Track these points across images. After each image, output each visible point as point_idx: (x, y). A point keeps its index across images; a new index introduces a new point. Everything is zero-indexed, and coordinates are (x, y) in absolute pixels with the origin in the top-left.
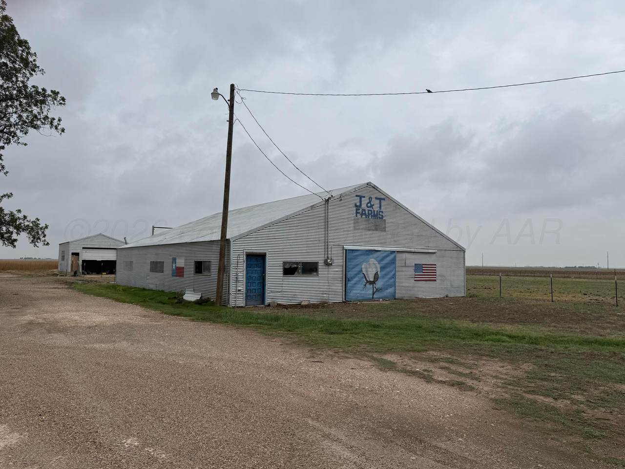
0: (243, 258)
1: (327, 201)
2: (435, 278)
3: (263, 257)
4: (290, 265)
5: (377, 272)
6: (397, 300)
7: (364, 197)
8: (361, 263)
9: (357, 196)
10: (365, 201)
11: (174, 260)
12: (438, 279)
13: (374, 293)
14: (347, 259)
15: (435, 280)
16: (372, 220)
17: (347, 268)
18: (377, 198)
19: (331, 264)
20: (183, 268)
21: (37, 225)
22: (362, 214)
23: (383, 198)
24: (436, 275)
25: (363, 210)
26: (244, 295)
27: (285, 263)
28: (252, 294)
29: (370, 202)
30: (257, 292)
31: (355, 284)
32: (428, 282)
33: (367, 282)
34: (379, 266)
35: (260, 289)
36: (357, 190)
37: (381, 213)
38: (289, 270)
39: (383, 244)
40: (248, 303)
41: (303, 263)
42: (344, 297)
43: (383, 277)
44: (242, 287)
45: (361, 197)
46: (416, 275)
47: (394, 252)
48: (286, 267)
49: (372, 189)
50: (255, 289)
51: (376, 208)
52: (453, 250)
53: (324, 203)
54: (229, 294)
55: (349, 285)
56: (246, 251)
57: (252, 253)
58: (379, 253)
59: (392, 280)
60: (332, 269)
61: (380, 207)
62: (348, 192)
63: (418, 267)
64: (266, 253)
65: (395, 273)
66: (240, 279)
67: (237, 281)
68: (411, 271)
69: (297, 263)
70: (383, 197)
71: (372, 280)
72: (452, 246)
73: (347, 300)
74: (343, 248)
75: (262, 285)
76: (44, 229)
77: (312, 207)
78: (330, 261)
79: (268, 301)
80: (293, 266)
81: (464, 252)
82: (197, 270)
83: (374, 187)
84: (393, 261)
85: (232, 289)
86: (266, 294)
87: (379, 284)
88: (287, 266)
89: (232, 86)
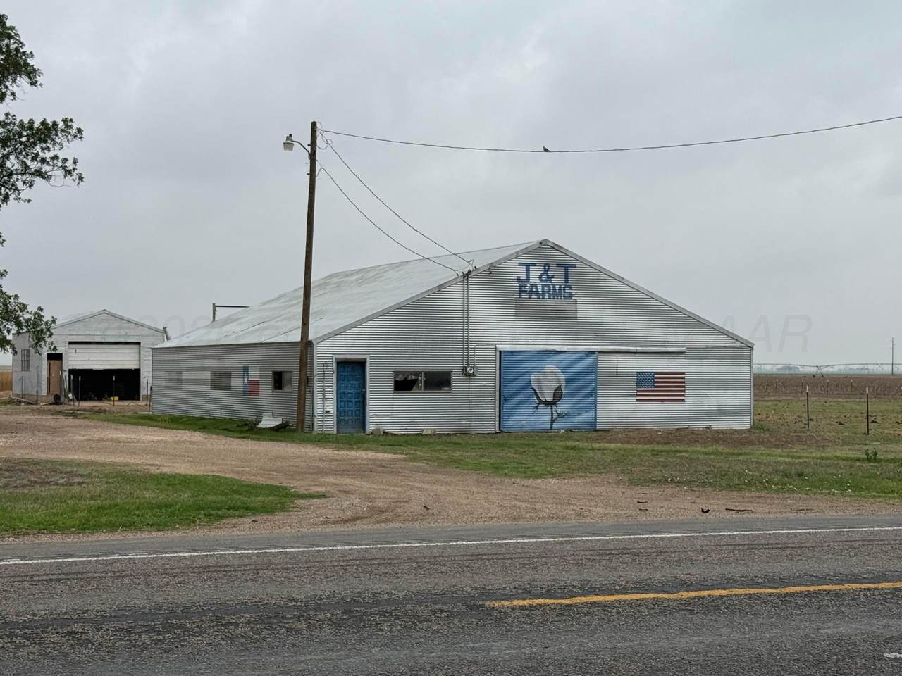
0: (333, 367)
1: (467, 276)
2: (683, 396)
3: (361, 365)
4: (406, 376)
5: (560, 387)
6: (599, 433)
7: (534, 265)
8: (530, 372)
9: (520, 264)
10: (535, 273)
11: (246, 370)
12: (689, 397)
13: (553, 421)
14: (502, 366)
15: (683, 400)
16: (549, 302)
17: (502, 380)
18: (558, 265)
19: (474, 375)
20: (257, 382)
21: (40, 318)
22: (530, 293)
23: (571, 264)
24: (684, 391)
25: (532, 286)
26: (335, 419)
27: (396, 374)
28: (346, 418)
29: (546, 272)
30: (354, 414)
31: (518, 405)
32: (666, 404)
33: (541, 402)
34: (562, 377)
35: (359, 410)
36: (520, 254)
37: (567, 290)
38: (404, 383)
39: (574, 340)
40: (341, 430)
41: (425, 373)
42: (497, 425)
43: (572, 394)
44: (332, 407)
45: (528, 266)
46: (638, 391)
47: (594, 353)
48: (398, 379)
49: (549, 251)
50: (352, 411)
51: (558, 281)
52: (725, 347)
53: (461, 279)
54: (313, 416)
55: (507, 406)
56: (337, 356)
57: (346, 359)
58: (562, 356)
59: (590, 399)
60: (476, 382)
61: (566, 280)
62: (504, 258)
63: (644, 378)
64: (366, 359)
65: (596, 388)
66: (328, 395)
67: (324, 399)
68: (631, 386)
69: (416, 374)
70: (573, 262)
71: (549, 398)
72: (724, 340)
73: (502, 429)
74: (496, 348)
75: (361, 404)
76: (51, 324)
77: (440, 287)
78: (471, 370)
79: (370, 428)
80: (410, 378)
81: (751, 348)
82: (277, 385)
83: (553, 248)
84: (592, 369)
85: (318, 411)
86: (368, 419)
87: (563, 406)
88: (400, 378)
89: (314, 124)
